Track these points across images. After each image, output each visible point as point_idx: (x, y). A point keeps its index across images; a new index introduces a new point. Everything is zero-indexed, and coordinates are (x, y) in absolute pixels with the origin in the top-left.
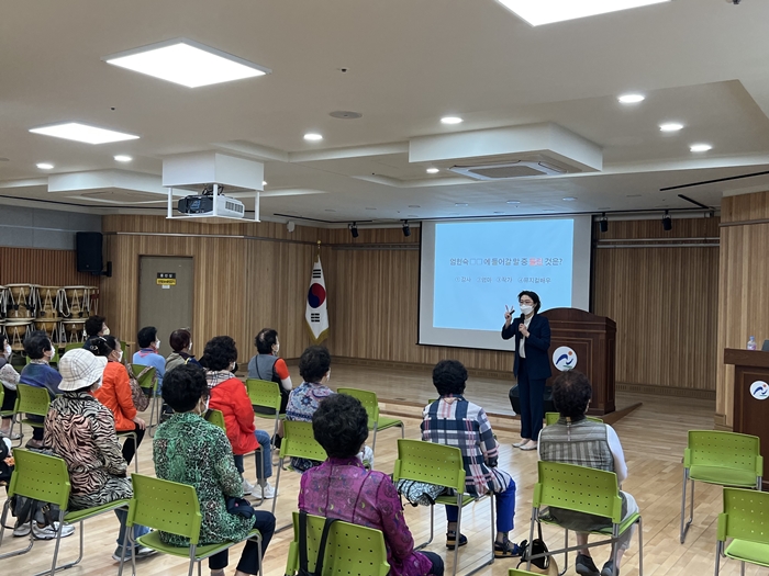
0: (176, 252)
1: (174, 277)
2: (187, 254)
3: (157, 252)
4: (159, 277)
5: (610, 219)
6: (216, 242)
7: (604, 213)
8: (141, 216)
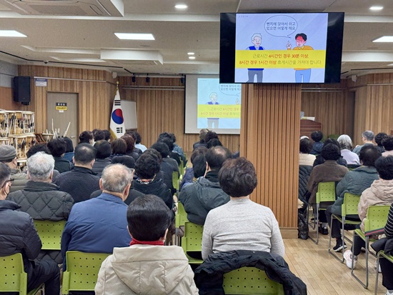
0: (69, 91)
1: (66, 105)
2: (75, 91)
3: (58, 90)
4: (57, 105)
6: (91, 84)
8: (48, 67)
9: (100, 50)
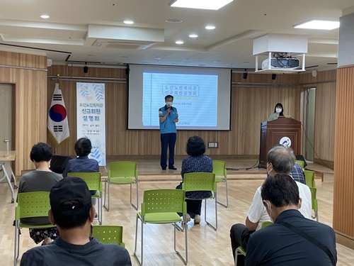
2: (11, 82)
5: (249, 72)
6: (30, 72)
7: (246, 69)
9: (87, 26)
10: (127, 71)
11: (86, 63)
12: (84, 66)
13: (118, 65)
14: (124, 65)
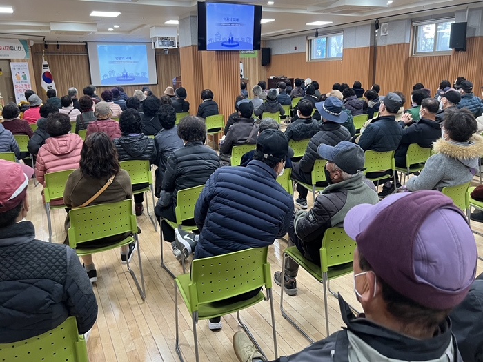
1: (1, 70)
9: (49, 23)
10: (86, 46)
11: (57, 42)
12: (56, 44)
13: (80, 42)
14: (84, 42)
